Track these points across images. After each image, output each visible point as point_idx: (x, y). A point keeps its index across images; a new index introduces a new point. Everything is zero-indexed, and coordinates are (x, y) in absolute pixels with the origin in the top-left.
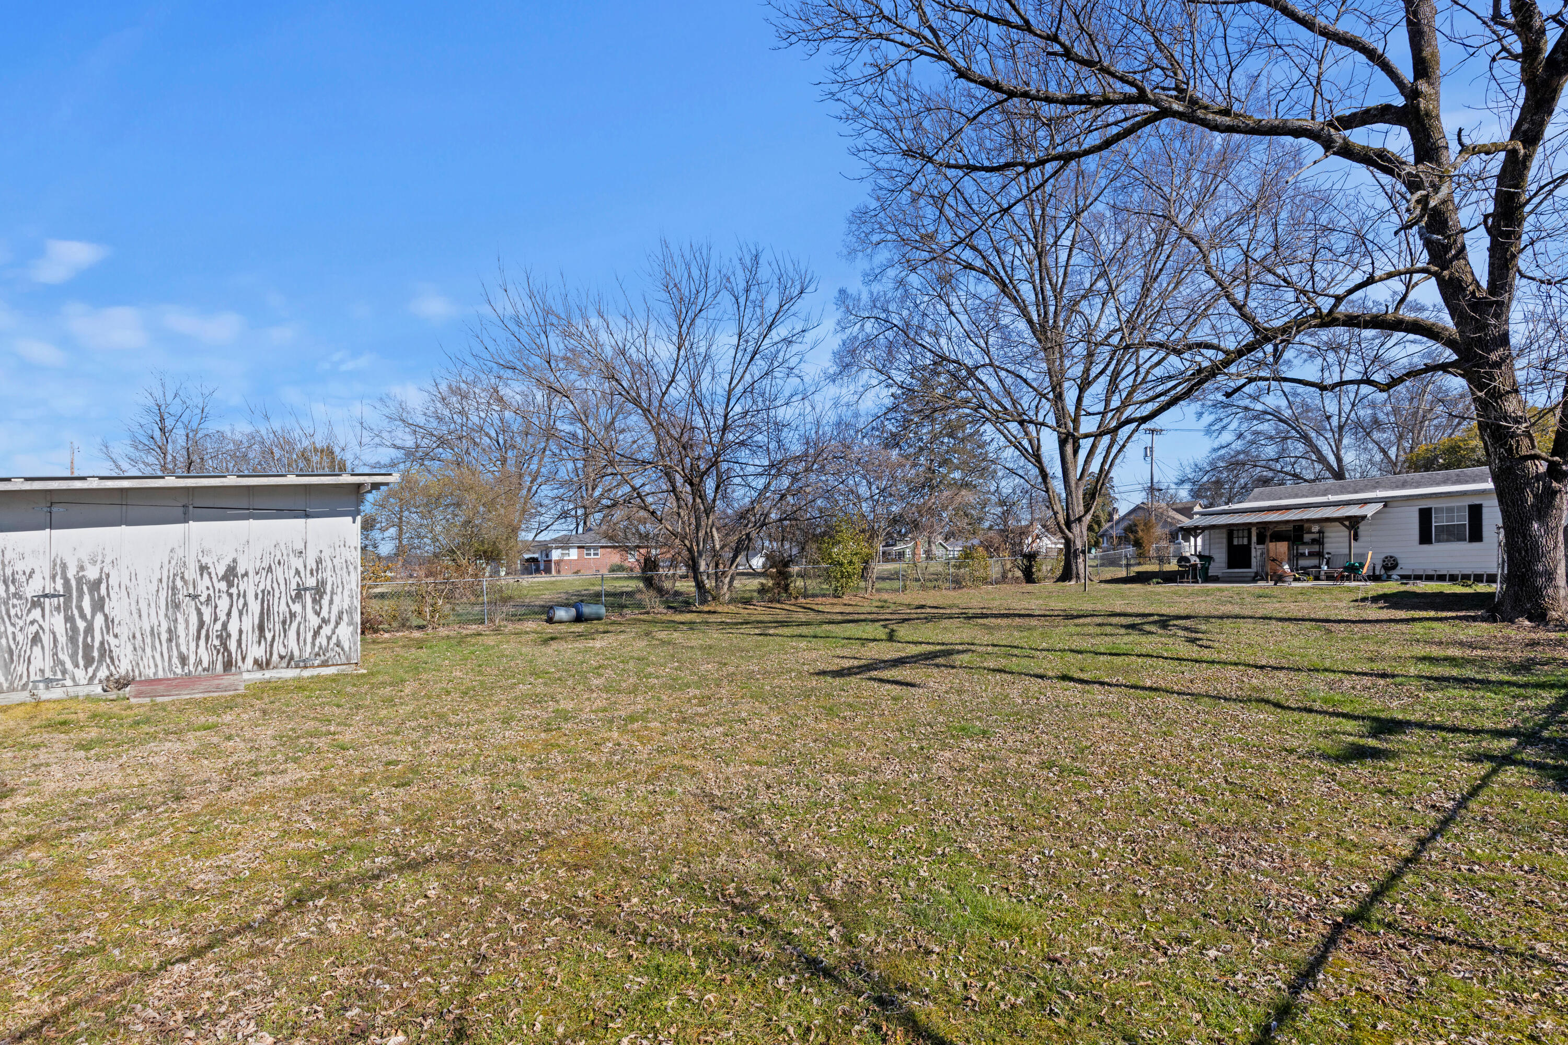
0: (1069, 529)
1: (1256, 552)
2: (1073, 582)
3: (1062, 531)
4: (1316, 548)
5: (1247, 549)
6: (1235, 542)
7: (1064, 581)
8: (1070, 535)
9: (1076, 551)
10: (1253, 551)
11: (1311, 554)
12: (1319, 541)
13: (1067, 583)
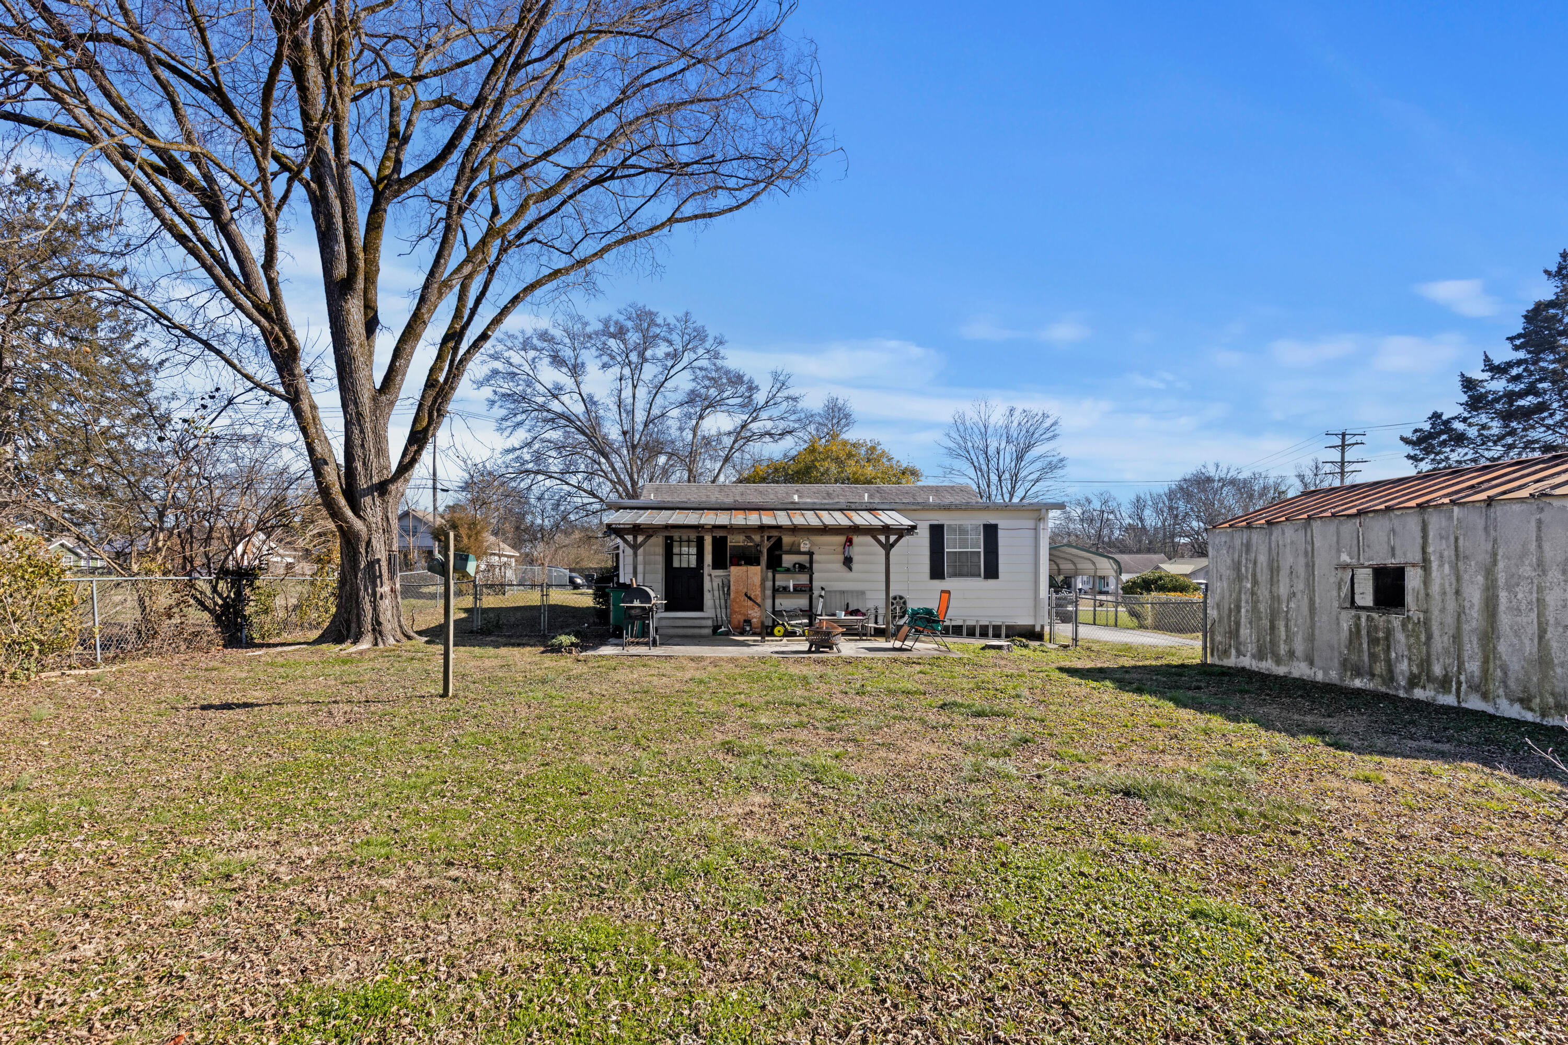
0: (356, 509)
1: (712, 579)
2: (365, 644)
3: (335, 513)
4: (803, 579)
5: (696, 574)
6: (676, 564)
7: (339, 640)
8: (358, 525)
9: (372, 564)
10: (707, 579)
11: (798, 590)
12: (806, 568)
13: (349, 648)
